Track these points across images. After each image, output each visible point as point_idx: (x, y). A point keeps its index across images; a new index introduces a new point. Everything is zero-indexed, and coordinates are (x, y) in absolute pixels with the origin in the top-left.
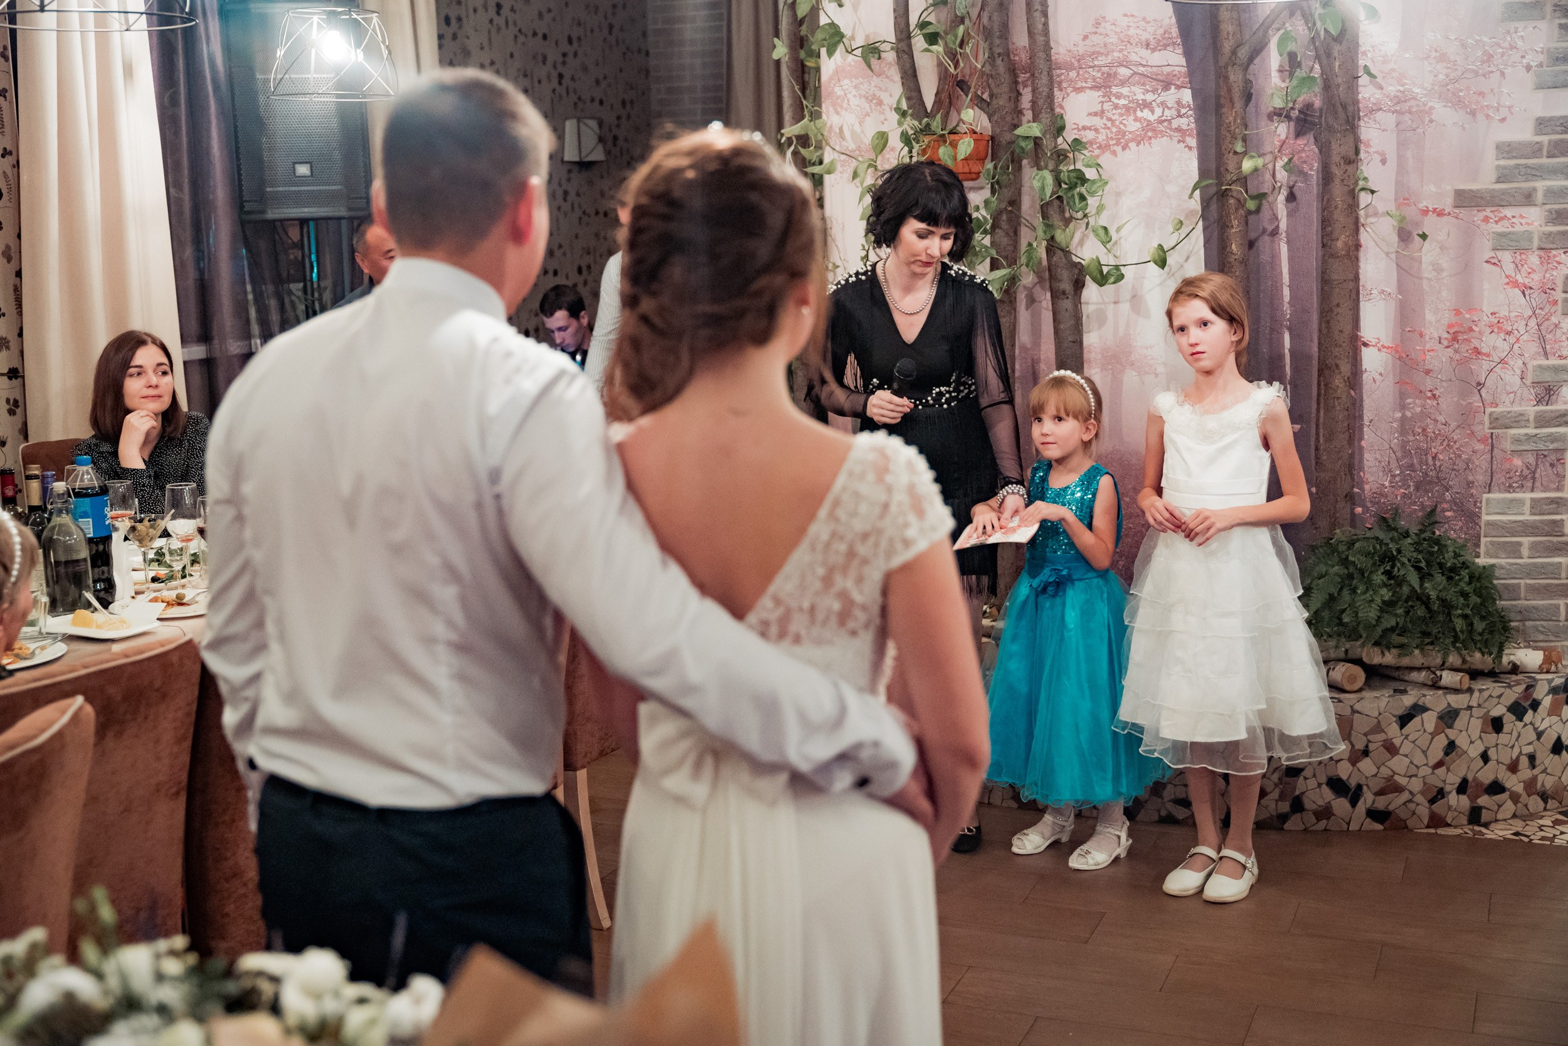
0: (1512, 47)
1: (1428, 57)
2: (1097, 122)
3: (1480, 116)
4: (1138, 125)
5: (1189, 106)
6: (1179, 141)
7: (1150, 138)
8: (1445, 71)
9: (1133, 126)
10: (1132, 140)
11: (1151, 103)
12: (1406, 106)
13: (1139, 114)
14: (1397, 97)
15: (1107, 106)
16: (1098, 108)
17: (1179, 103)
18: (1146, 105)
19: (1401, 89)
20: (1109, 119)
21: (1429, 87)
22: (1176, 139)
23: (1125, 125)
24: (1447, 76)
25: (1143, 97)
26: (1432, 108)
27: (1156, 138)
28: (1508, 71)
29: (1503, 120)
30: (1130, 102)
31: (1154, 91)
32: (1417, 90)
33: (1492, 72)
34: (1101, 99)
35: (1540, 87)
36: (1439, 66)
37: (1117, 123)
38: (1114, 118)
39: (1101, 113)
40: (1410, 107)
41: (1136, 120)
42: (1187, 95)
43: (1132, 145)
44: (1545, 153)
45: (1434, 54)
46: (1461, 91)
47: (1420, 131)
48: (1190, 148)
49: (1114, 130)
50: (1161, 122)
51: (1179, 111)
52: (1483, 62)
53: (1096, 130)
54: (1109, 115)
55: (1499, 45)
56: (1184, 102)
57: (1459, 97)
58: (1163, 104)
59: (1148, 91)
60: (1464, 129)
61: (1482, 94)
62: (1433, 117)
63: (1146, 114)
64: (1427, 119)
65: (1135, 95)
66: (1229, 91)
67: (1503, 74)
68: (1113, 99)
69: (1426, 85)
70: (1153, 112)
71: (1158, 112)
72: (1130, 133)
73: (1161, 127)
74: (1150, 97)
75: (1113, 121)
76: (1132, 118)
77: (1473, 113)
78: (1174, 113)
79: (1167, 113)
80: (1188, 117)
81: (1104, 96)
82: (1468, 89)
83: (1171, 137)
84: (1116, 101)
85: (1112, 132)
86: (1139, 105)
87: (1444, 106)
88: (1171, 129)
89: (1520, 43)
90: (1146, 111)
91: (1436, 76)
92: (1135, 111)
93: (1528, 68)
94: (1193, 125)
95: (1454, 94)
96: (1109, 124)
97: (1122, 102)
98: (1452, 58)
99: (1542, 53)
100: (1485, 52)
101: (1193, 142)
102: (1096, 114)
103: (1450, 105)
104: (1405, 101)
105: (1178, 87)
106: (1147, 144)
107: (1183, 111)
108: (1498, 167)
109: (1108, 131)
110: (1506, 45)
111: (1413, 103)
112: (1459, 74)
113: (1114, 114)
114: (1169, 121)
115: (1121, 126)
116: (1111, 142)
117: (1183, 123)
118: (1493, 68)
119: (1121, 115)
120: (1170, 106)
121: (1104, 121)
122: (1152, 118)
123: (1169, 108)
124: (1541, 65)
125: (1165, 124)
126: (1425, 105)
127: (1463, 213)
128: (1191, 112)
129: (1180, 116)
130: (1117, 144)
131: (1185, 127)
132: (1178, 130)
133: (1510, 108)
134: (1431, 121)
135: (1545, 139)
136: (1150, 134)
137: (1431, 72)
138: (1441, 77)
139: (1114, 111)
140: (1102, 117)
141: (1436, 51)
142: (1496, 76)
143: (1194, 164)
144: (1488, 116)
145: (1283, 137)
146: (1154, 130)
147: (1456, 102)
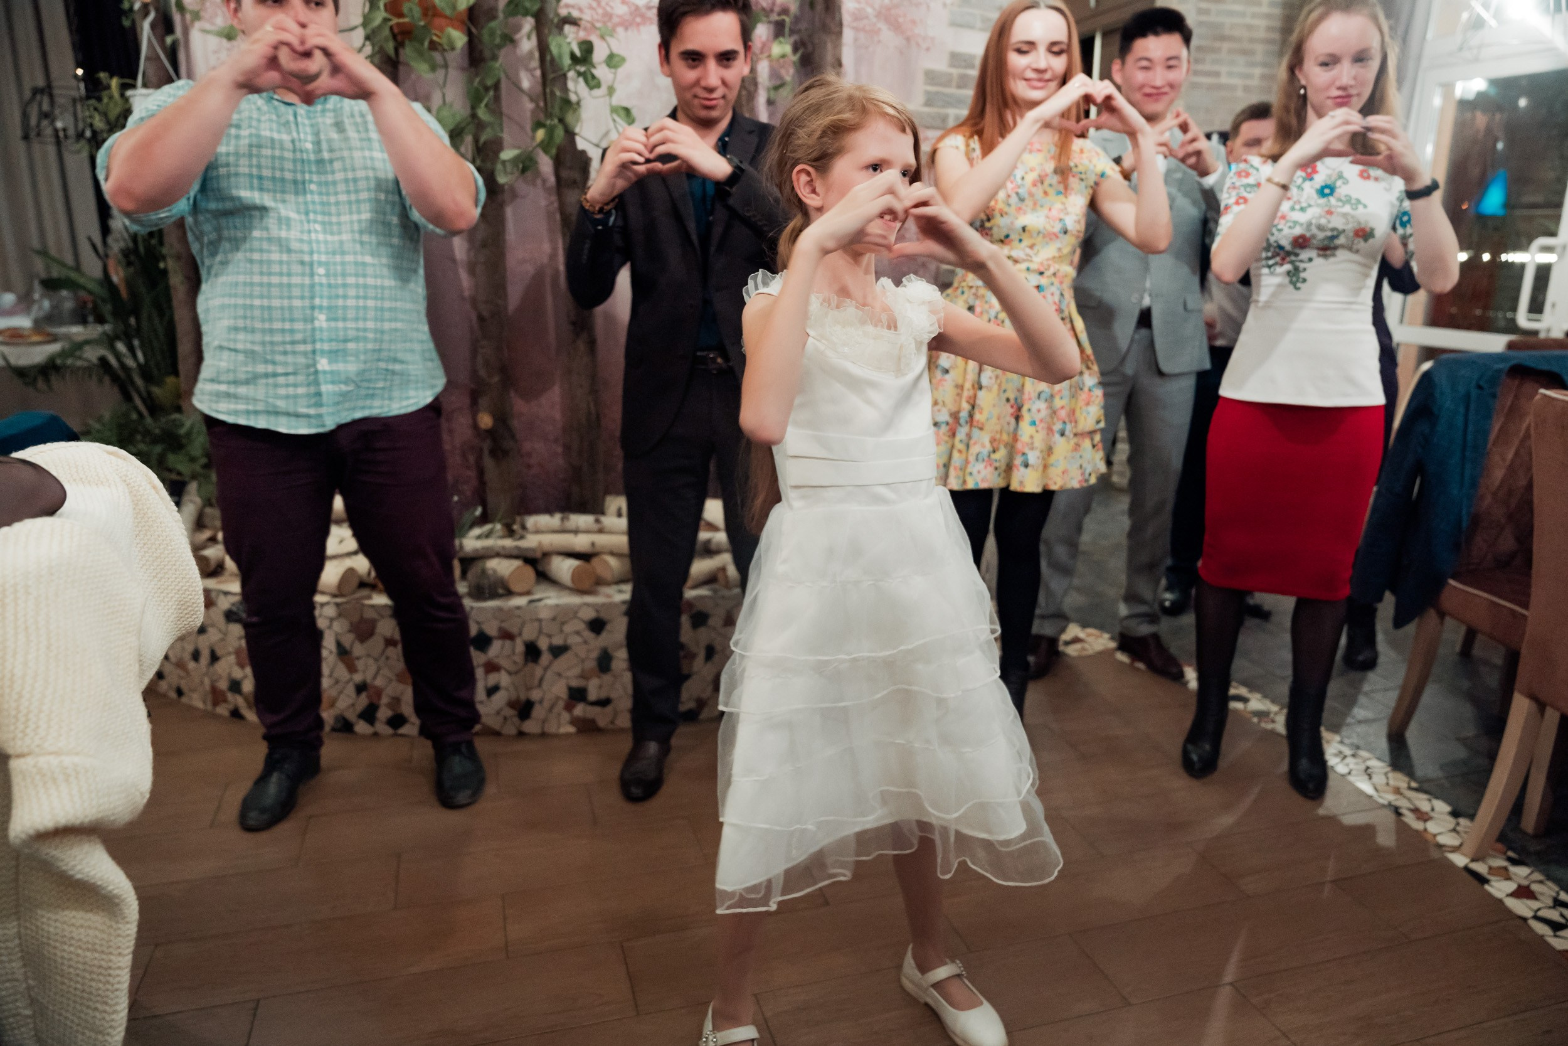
3: (913, 43)
7: (638, 25)
10: (620, 24)
12: (860, 24)
14: (853, 13)
19: (858, 6)
21: (878, 9)
23: (612, 8)
26: (880, 29)
29: (928, 49)
32: (869, 10)
35: (954, 24)
40: (865, 25)
43: (620, 30)
44: (954, 83)
46: (900, 17)
47: (871, 49)
49: (600, 11)
57: (899, 22)
61: (914, 22)
62: (881, 38)
64: (876, 39)
67: (928, 7)
69: (876, 7)
77: (908, 39)
82: (905, 16)
85: (597, 13)
87: (889, 29)
95: (895, 19)
103: (892, 28)
104: (861, 19)
108: (927, 93)
111: (866, 22)
115: (608, 9)
124: (952, 4)
126: (875, 26)
133: (933, 39)
134: (879, 41)
135: (955, 72)
136: (638, 20)
142: (923, 7)
144: (918, 44)
145: (764, 38)
146: (643, 16)
147: (896, 26)
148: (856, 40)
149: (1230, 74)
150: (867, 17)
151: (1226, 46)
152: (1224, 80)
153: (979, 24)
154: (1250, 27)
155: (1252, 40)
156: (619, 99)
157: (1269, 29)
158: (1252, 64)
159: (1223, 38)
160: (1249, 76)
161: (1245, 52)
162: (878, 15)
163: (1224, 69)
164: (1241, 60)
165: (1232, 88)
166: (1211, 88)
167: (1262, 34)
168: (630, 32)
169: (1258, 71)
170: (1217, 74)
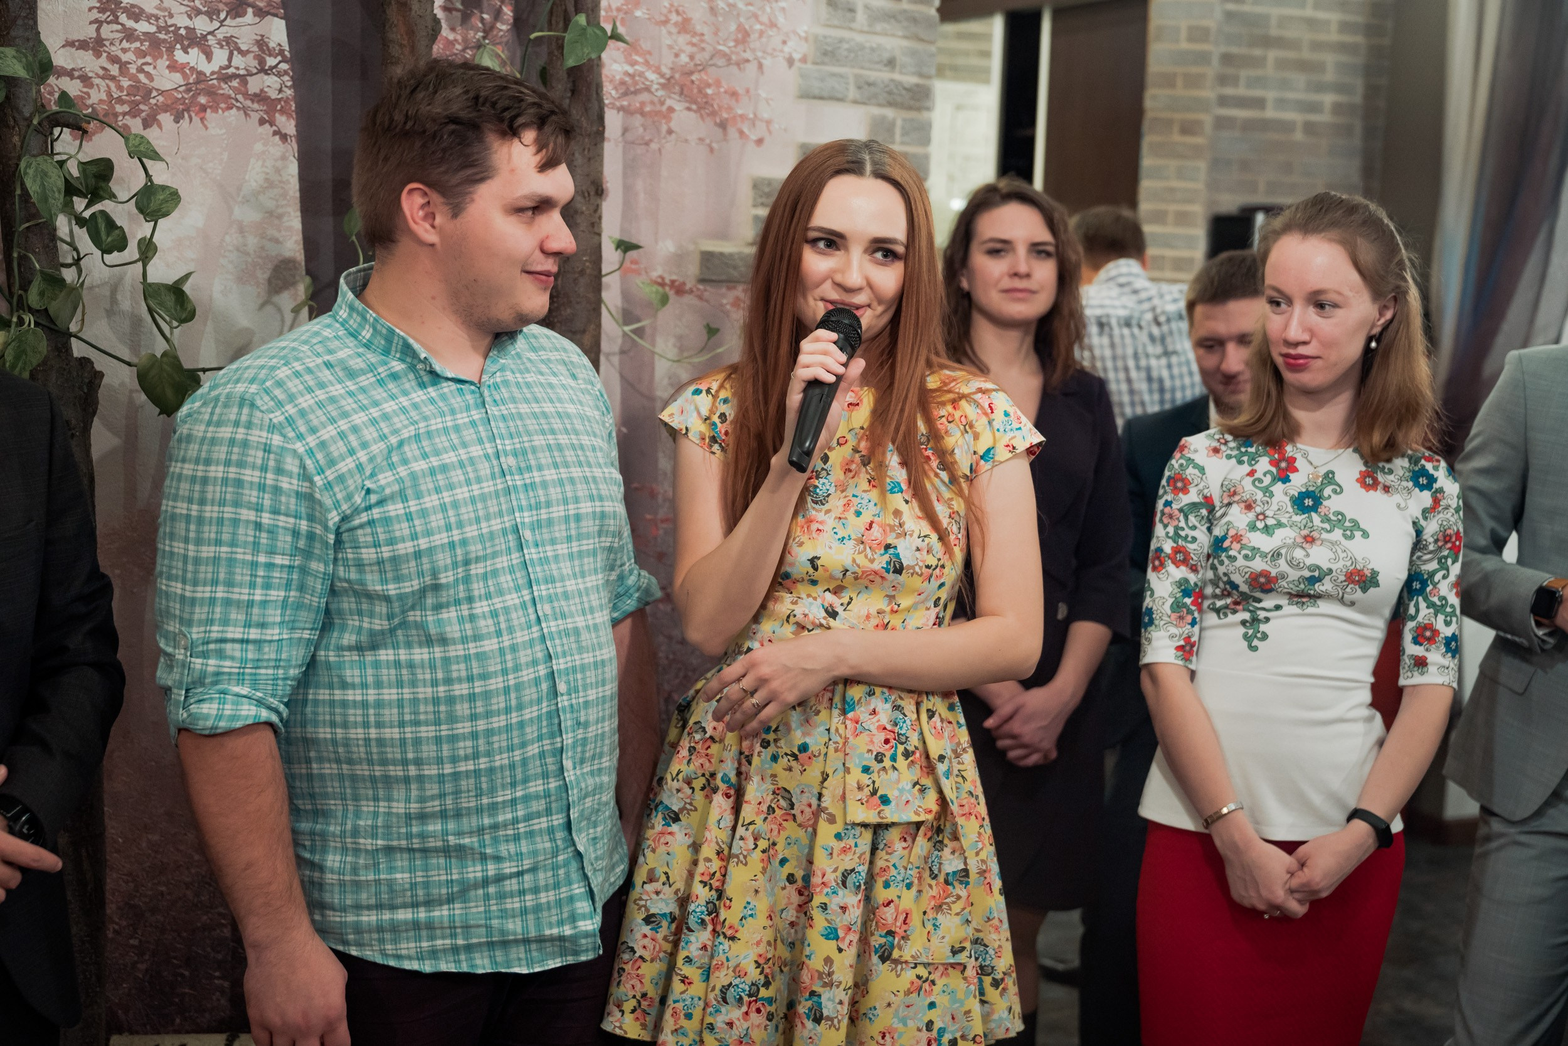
0: (773, 25)
1: (666, 22)
2: (86, 61)
3: (732, 132)
4: (178, 78)
5: (282, 52)
6: (262, 122)
7: (203, 109)
8: (689, 49)
9: (166, 80)
10: (166, 108)
11: (204, 37)
12: (636, 101)
13: (179, 56)
14: (623, 83)
15: (107, 31)
16: (90, 32)
17: (261, 43)
18: (194, 40)
19: (631, 70)
20: (114, 60)
21: (668, 73)
22: (255, 116)
23: (149, 76)
24: (692, 57)
25: (188, 23)
26: (671, 110)
27: (215, 109)
28: (767, 62)
29: (760, 142)
30: (160, 29)
31: (211, 14)
32: (651, 76)
33: (748, 61)
34: (95, 15)
35: (806, 95)
36: (682, 40)
37: (133, 69)
38: (125, 58)
39: (96, 45)
40: (643, 104)
41: (173, 67)
42: (277, 31)
43: (166, 118)
45: (674, 18)
46: (709, 86)
47: (654, 146)
48: (284, 137)
49: (126, 83)
50: (226, 79)
51: (262, 62)
52: (737, 42)
53: (85, 79)
54: (115, 50)
55: (756, 16)
56: (272, 45)
57: (706, 95)
58: (230, 43)
59: (199, 12)
60: (712, 150)
61: (734, 94)
62: (673, 125)
63: (193, 57)
64: (664, 128)
65: (171, 16)
66: (411, 33)
67: (760, 66)
68: (123, 18)
69: (664, 70)
70: (209, 56)
71: (220, 56)
72: (161, 93)
73: (225, 89)
74: (202, 24)
75: (123, 66)
76: (163, 63)
77: (723, 125)
78: (251, 62)
79: (238, 60)
80: (279, 75)
81: (101, 10)
82: (718, 84)
83: (245, 111)
84: (130, 24)
85: (120, 87)
86: (179, 39)
87: (689, 109)
88: (246, 95)
89: (781, 20)
90: (194, 52)
91: (677, 55)
92: (171, 50)
93: (790, 62)
94: (289, 92)
95: (700, 91)
96: (114, 70)
97: (143, 27)
98: (699, 28)
99: (806, 39)
100: (740, 28)
101: (289, 126)
102: (83, 45)
103: (694, 107)
104: (636, 92)
105: (261, 13)
106: (196, 119)
107: (271, 61)
109: (112, 85)
110: (765, 19)
111: (645, 97)
112: (706, 55)
113: (124, 51)
114: (243, 79)
115: (142, 77)
116: (119, 108)
117: (271, 84)
118: (748, 55)
119: (141, 54)
120: (244, 47)
121: (103, 61)
122: (207, 68)
123: (244, 53)
124: (804, 60)
125: (235, 83)
126: (662, 103)
127: (709, 291)
128: (284, 66)
129: (263, 70)
130: (134, 113)
131: (274, 95)
132: (260, 97)
133: (768, 122)
134: (670, 132)
136: (203, 100)
137: (670, 47)
138: (684, 58)
139: (125, 44)
140: (98, 55)
141: (678, 13)
142: (752, 67)
143: (293, 168)
144: (741, 133)
146: (211, 93)
147: (702, 104)
148: (625, 130)
149: (1281, 103)
150: (647, 89)
151: (1272, 55)
152: (1270, 113)
153: (852, 93)
154: (1311, 23)
155: (1317, 46)
156: (161, 271)
157: (1344, 27)
158: (1320, 88)
159: (1268, 42)
160: (1314, 108)
161: (1303, 66)
162: (668, 84)
163: (1270, 95)
164: (1300, 79)
165: (1286, 127)
166: (1249, 126)
167: (1333, 36)
168: (185, 123)
169: (1329, 99)
170: (1260, 103)
